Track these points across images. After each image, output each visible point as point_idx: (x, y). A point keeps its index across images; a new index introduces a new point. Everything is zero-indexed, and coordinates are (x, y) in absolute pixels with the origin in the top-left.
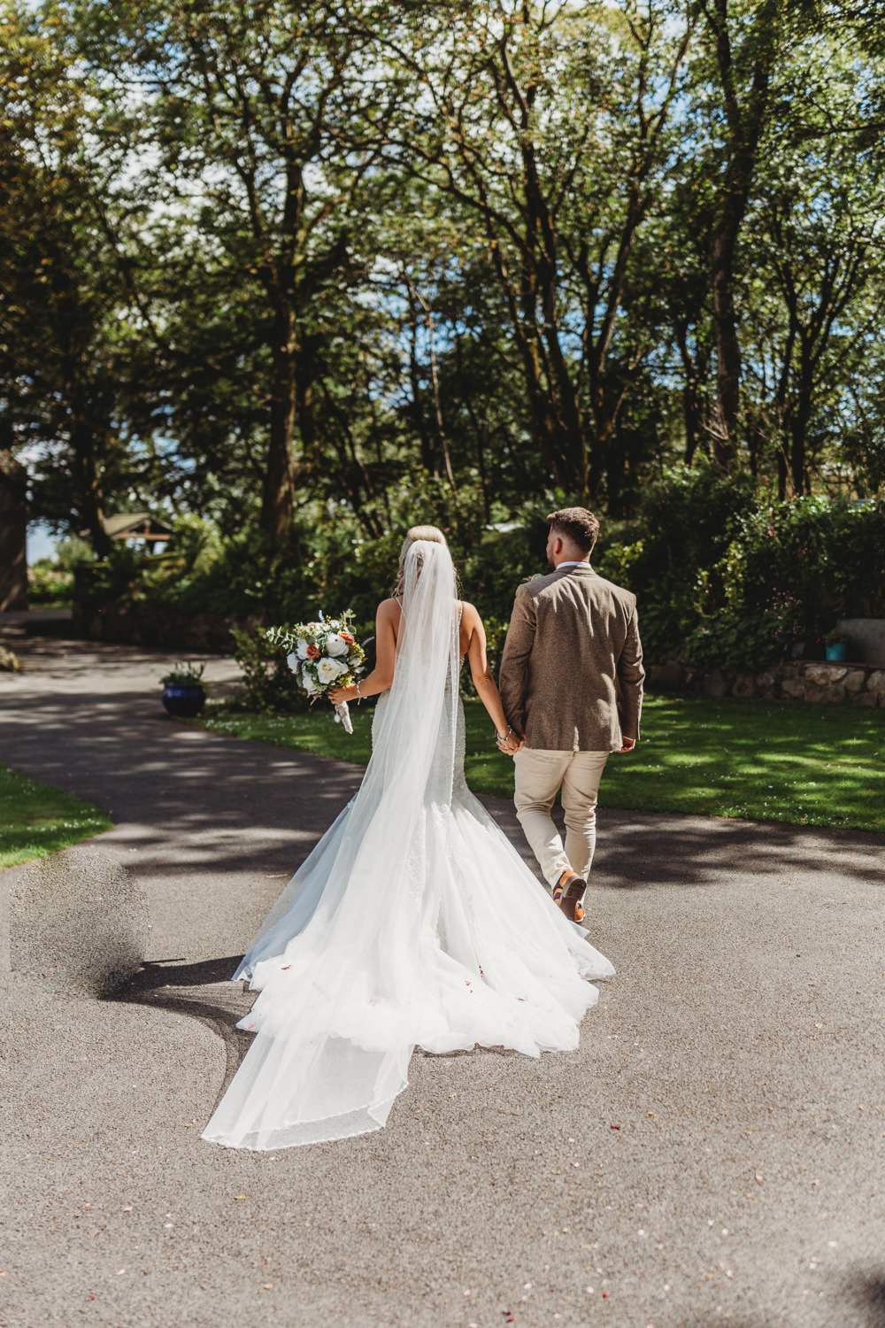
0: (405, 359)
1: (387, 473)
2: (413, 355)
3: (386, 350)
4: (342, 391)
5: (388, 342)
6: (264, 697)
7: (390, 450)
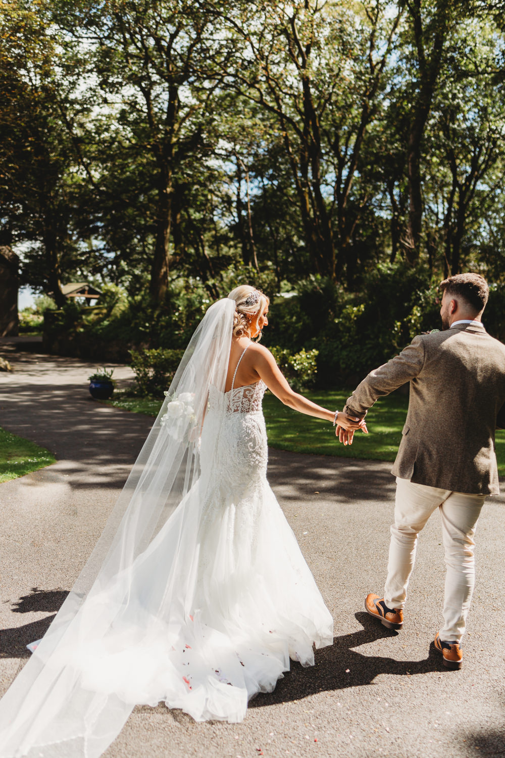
0: (234, 198)
1: (222, 263)
2: (238, 195)
3: (224, 193)
4: (198, 216)
5: (225, 188)
6: (147, 389)
7: (225, 250)
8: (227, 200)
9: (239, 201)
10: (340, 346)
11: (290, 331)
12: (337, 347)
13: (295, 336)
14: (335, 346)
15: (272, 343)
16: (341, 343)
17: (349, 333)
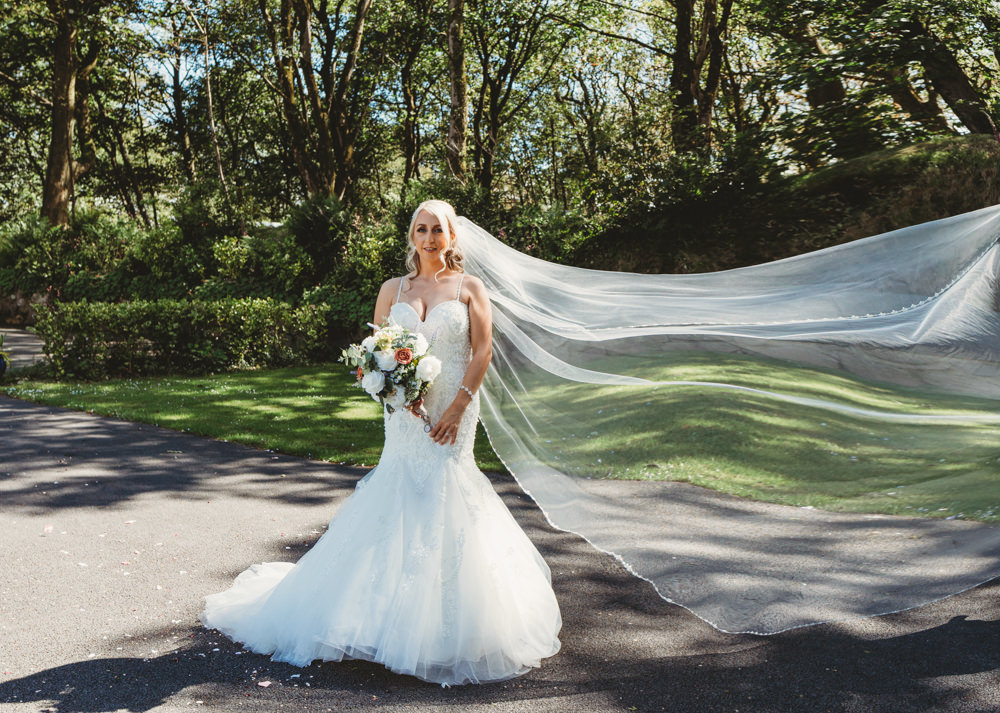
0: (169, 80)
1: (151, 178)
2: (176, 78)
3: (152, 73)
4: (115, 105)
5: (153, 66)
6: (62, 366)
7: (153, 157)
8: (156, 82)
9: (177, 86)
10: (359, 298)
11: (280, 276)
12: (355, 299)
13: (288, 283)
14: (352, 297)
15: (253, 293)
16: (360, 293)
17: (372, 279)
